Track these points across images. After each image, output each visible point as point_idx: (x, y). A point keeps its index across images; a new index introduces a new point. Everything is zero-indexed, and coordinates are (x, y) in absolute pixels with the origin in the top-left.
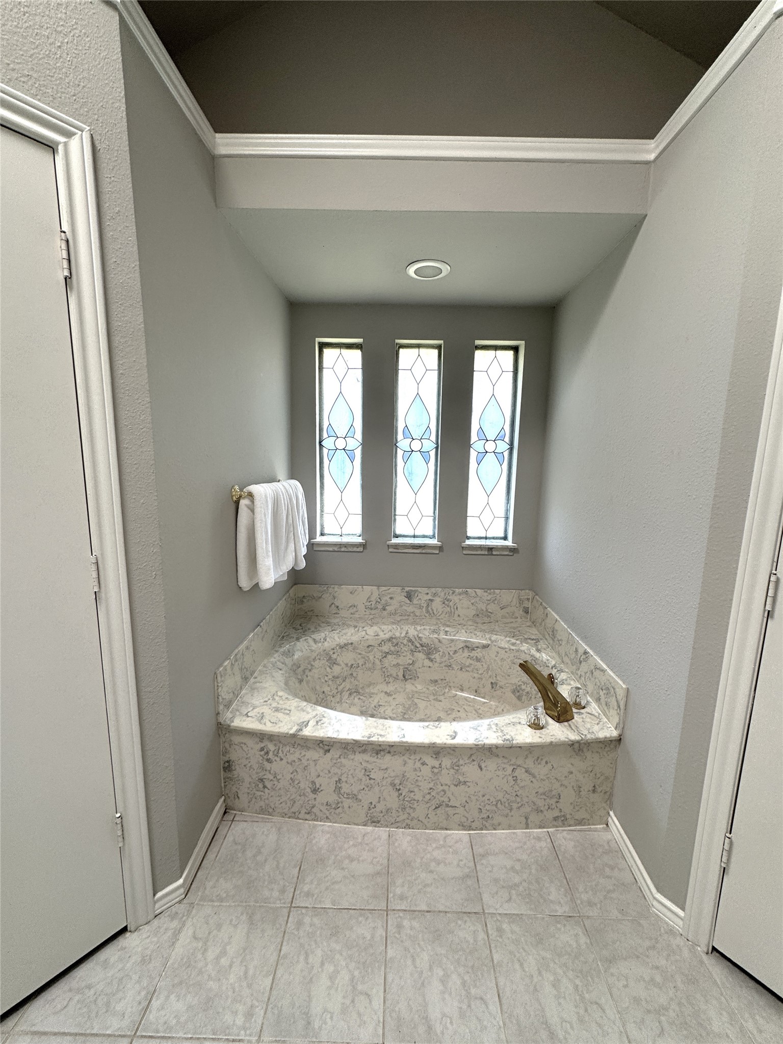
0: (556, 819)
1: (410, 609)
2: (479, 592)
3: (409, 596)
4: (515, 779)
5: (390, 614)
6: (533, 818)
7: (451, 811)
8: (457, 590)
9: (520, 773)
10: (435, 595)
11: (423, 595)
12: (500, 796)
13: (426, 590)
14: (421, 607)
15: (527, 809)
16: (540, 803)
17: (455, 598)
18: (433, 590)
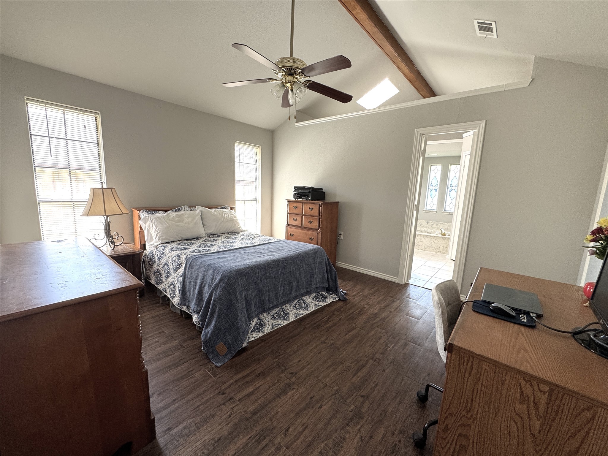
0: (439, 251)
1: (427, 226)
2: (446, 223)
3: (427, 223)
4: (431, 242)
5: (422, 227)
6: (434, 250)
7: (419, 246)
8: (440, 223)
9: (432, 241)
10: (434, 223)
11: (431, 223)
12: (428, 245)
13: (432, 222)
14: (430, 226)
15: (433, 248)
16: (436, 248)
17: (439, 224)
18: (434, 222)
